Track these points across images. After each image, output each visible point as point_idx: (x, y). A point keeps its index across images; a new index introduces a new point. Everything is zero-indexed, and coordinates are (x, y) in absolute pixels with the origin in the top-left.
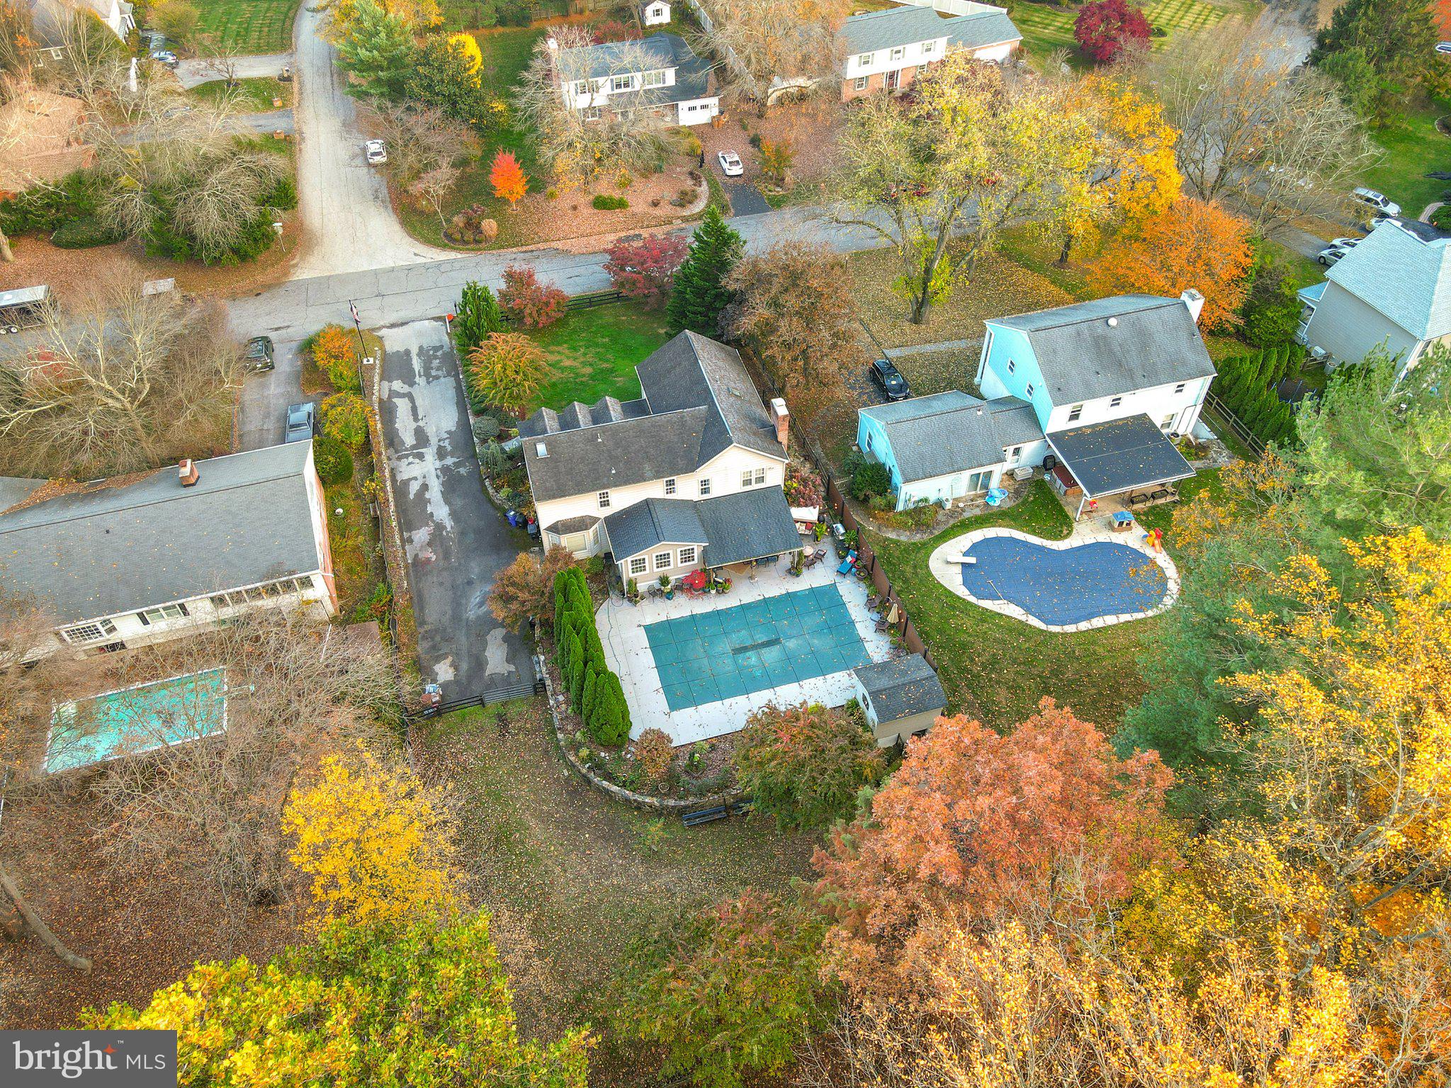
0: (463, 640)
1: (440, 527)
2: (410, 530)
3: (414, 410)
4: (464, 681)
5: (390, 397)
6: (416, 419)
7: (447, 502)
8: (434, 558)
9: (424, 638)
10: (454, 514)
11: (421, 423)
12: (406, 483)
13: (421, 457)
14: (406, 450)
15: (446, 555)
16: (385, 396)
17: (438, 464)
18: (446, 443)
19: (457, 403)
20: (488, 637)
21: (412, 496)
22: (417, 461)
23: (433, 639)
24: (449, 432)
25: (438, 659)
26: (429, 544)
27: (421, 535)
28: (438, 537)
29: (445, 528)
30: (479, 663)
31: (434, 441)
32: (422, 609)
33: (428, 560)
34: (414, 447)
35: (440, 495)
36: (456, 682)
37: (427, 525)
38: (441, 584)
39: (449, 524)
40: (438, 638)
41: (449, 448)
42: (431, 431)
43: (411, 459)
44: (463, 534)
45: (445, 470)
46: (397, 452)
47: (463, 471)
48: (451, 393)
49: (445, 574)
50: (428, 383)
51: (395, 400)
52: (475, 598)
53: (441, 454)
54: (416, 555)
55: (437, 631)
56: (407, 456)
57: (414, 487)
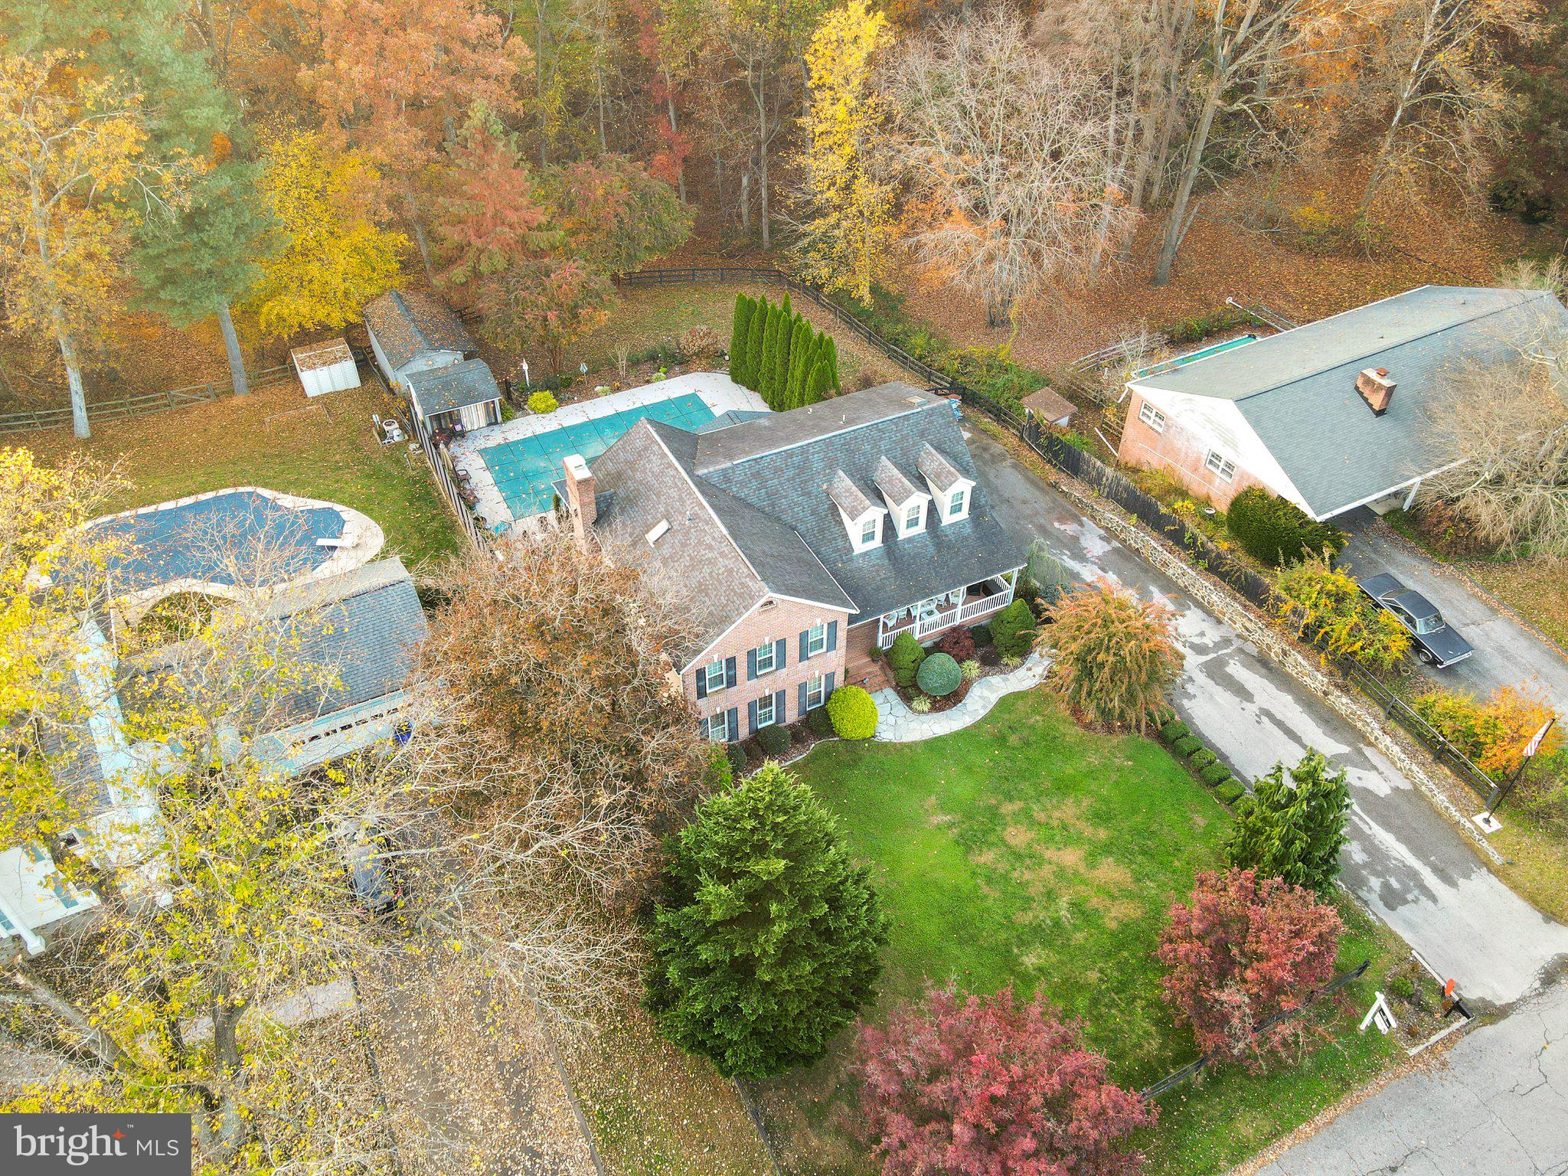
1: (1080, 556)
2: (1117, 550)
5: (1360, 752)
6: (1267, 713)
7: (1096, 587)
8: (1056, 525)
10: (1071, 573)
11: (1252, 708)
12: (1180, 607)
14: (1230, 656)
15: (1044, 531)
16: (1368, 751)
21: (1154, 589)
22: (1196, 641)
23: (992, 455)
24: (1189, 696)
25: (972, 440)
26: (1075, 539)
27: (1096, 546)
28: (1071, 545)
29: (1071, 559)
31: (1202, 679)
32: (1027, 478)
33: (1062, 520)
34: (1221, 662)
37: (1098, 558)
38: (1024, 502)
39: (1071, 564)
40: (986, 456)
42: (1225, 698)
43: (1208, 641)
46: (1242, 651)
49: (1028, 512)
51: (1344, 749)
54: (1082, 525)
55: (993, 462)
56: (1219, 645)
57: (1162, 602)
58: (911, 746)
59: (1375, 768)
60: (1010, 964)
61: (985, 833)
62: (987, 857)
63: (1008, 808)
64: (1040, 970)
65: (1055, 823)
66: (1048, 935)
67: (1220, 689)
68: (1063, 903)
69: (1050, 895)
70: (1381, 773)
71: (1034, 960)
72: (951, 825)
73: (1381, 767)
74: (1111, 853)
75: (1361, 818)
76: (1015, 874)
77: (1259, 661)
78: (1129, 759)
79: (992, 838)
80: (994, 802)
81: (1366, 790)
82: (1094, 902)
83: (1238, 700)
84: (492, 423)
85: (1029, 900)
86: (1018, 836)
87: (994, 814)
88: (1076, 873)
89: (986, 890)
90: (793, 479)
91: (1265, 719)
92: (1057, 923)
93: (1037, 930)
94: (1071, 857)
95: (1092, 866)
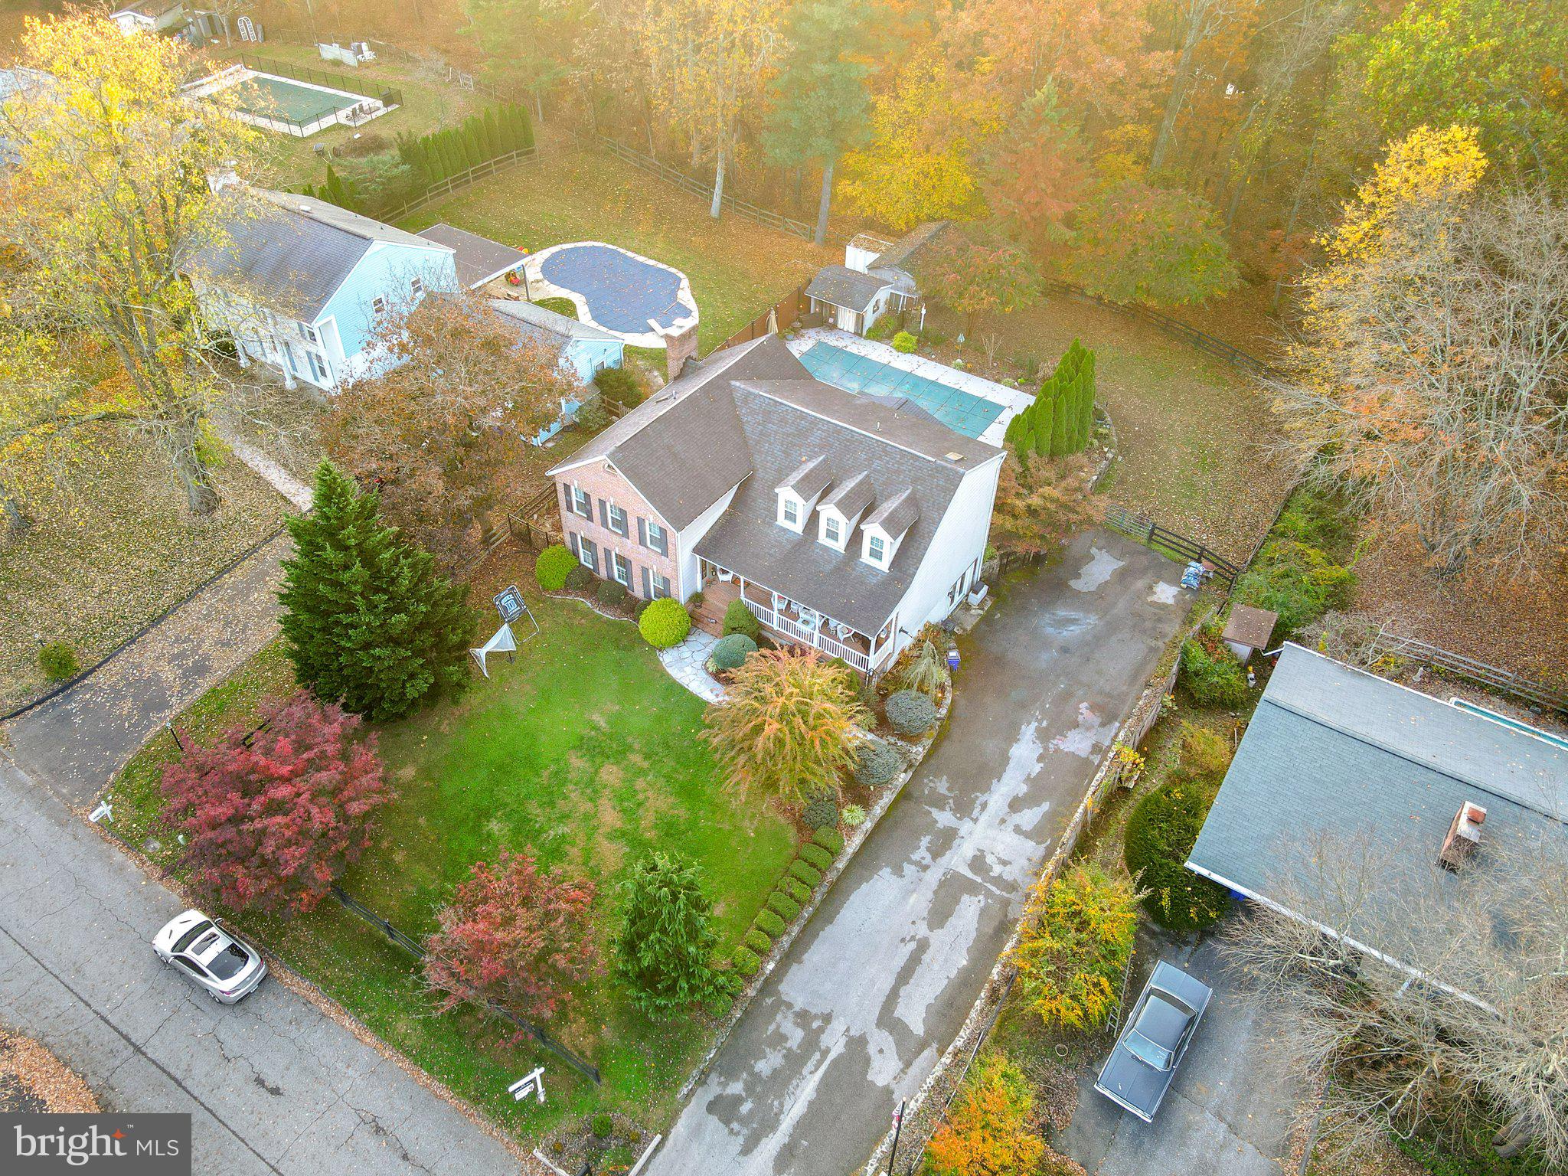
0: (1121, 607)
1: (1044, 736)
2: (1086, 762)
3: (905, 976)
4: (1150, 573)
5: (923, 1045)
6: (923, 946)
7: (1005, 760)
8: (1084, 705)
9: (1163, 635)
10: (1012, 736)
11: (922, 930)
12: (1034, 835)
13: (978, 863)
14: (989, 894)
15: (1067, 696)
16: (929, 1053)
17: (965, 827)
18: (921, 853)
19: (830, 920)
20: (1093, 589)
21: (1046, 806)
22: (990, 859)
23: (1154, 628)
24: (898, 871)
25: (1164, 607)
26: (1076, 725)
27: (1077, 744)
28: (1061, 724)
29: (1037, 729)
30: (1123, 576)
31: (933, 877)
33: (1092, 708)
34: (972, 888)
35: (1006, 777)
36: (1159, 578)
37: (1057, 750)
38: (1099, 672)
39: (1029, 731)
40: (1148, 624)
41: (925, 841)
42: (920, 901)
43: (997, 870)
44: (1023, 706)
45: (963, 809)
46: (1006, 903)
47: (942, 786)
48: (816, 955)
49: (1085, 679)
50: (827, 1018)
51: (918, 1028)
52: (1072, 632)
53: (946, 840)
54: (1103, 725)
55: (1144, 632)
56: (998, 881)
57: (1030, 817)
58: (664, 675)
59: (908, 1064)
60: (484, 814)
61: (603, 753)
62: (578, 763)
63: (636, 758)
64: (489, 835)
65: (641, 797)
66: (524, 831)
67: (930, 895)
68: (562, 829)
69: (564, 817)
70: (902, 1071)
71: (496, 828)
72: (598, 729)
73: (914, 1070)
74: (633, 847)
75: (820, 1063)
76: (571, 787)
77: (1002, 923)
78: (756, 831)
79: (598, 760)
80: (636, 746)
81: (867, 1061)
82: (574, 852)
83: (925, 914)
84: (858, 334)
85: (552, 804)
86: (611, 774)
87: (624, 751)
88: (595, 828)
89: (545, 774)
90: (788, 435)
91: (913, 945)
92: (539, 832)
93: (526, 820)
94: (610, 818)
95: (611, 837)
